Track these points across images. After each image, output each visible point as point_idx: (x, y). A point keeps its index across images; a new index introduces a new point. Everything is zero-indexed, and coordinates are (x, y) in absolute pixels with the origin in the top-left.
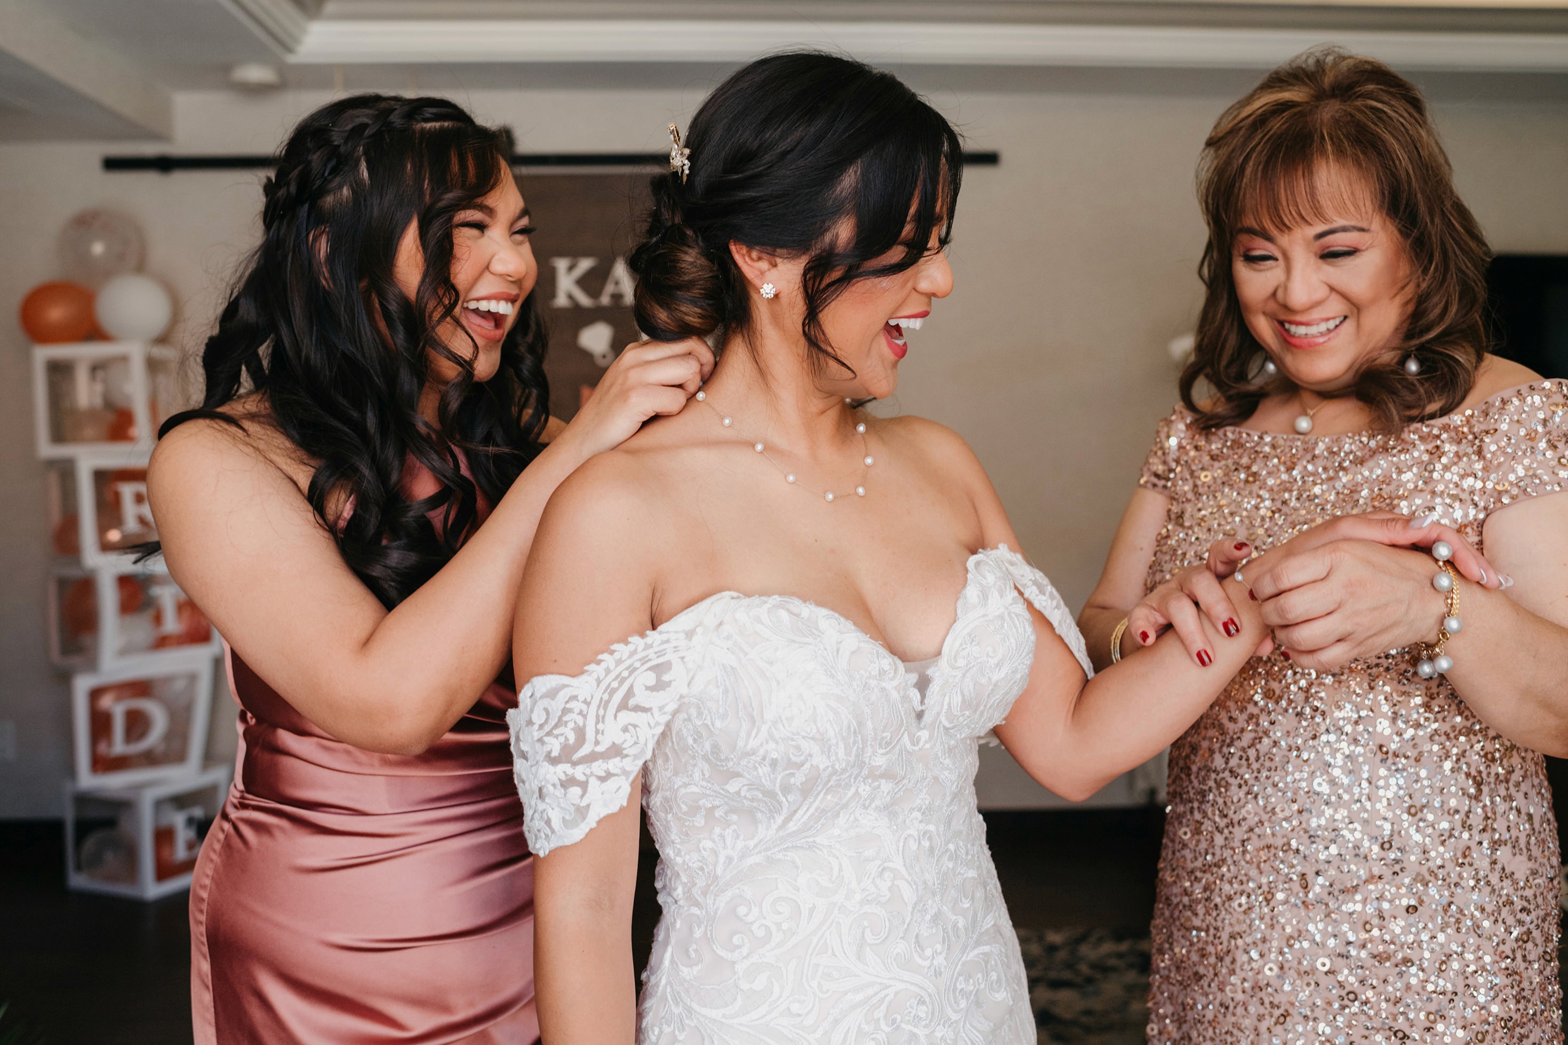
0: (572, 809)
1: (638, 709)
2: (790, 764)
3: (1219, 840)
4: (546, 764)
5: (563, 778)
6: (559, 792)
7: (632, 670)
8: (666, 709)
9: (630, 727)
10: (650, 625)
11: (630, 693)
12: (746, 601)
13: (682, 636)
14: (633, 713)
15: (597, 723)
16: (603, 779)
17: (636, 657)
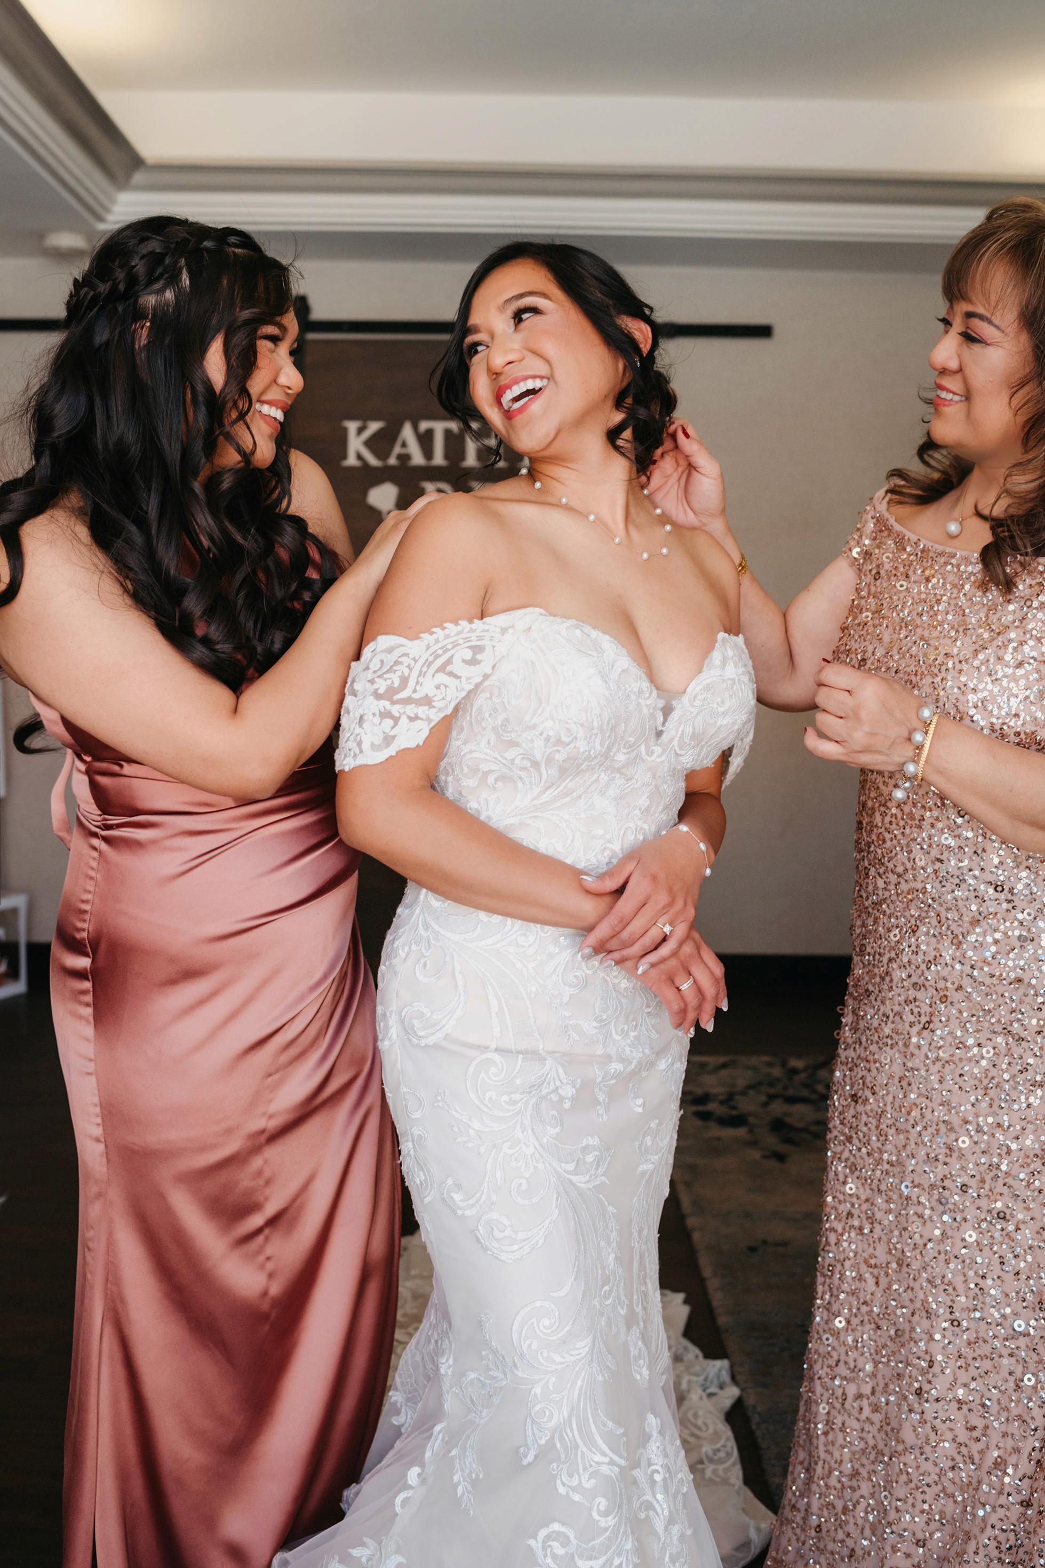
0: (382, 736)
1: (451, 674)
2: (559, 742)
3: (880, 883)
4: (372, 697)
5: (383, 710)
6: (377, 720)
7: (455, 645)
8: (471, 681)
9: (442, 687)
10: (479, 615)
11: (449, 661)
12: (552, 618)
13: (498, 630)
14: (447, 677)
15: (419, 676)
16: (411, 719)
17: (461, 636)
